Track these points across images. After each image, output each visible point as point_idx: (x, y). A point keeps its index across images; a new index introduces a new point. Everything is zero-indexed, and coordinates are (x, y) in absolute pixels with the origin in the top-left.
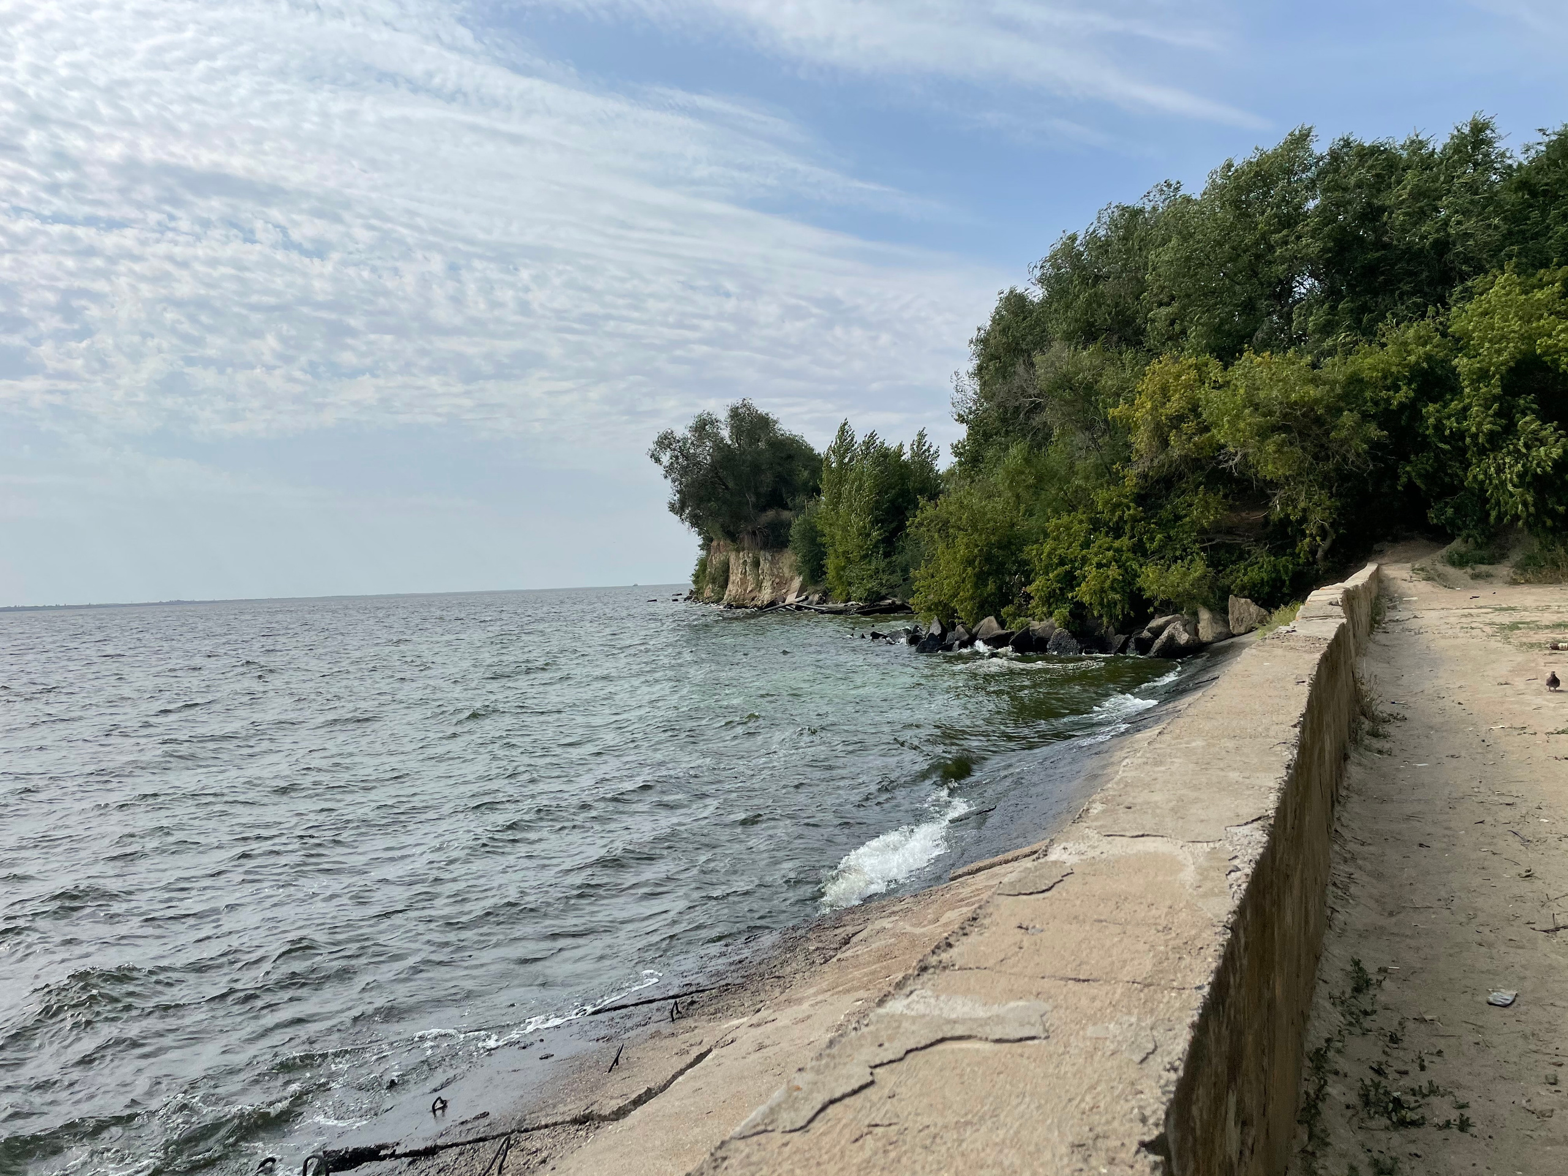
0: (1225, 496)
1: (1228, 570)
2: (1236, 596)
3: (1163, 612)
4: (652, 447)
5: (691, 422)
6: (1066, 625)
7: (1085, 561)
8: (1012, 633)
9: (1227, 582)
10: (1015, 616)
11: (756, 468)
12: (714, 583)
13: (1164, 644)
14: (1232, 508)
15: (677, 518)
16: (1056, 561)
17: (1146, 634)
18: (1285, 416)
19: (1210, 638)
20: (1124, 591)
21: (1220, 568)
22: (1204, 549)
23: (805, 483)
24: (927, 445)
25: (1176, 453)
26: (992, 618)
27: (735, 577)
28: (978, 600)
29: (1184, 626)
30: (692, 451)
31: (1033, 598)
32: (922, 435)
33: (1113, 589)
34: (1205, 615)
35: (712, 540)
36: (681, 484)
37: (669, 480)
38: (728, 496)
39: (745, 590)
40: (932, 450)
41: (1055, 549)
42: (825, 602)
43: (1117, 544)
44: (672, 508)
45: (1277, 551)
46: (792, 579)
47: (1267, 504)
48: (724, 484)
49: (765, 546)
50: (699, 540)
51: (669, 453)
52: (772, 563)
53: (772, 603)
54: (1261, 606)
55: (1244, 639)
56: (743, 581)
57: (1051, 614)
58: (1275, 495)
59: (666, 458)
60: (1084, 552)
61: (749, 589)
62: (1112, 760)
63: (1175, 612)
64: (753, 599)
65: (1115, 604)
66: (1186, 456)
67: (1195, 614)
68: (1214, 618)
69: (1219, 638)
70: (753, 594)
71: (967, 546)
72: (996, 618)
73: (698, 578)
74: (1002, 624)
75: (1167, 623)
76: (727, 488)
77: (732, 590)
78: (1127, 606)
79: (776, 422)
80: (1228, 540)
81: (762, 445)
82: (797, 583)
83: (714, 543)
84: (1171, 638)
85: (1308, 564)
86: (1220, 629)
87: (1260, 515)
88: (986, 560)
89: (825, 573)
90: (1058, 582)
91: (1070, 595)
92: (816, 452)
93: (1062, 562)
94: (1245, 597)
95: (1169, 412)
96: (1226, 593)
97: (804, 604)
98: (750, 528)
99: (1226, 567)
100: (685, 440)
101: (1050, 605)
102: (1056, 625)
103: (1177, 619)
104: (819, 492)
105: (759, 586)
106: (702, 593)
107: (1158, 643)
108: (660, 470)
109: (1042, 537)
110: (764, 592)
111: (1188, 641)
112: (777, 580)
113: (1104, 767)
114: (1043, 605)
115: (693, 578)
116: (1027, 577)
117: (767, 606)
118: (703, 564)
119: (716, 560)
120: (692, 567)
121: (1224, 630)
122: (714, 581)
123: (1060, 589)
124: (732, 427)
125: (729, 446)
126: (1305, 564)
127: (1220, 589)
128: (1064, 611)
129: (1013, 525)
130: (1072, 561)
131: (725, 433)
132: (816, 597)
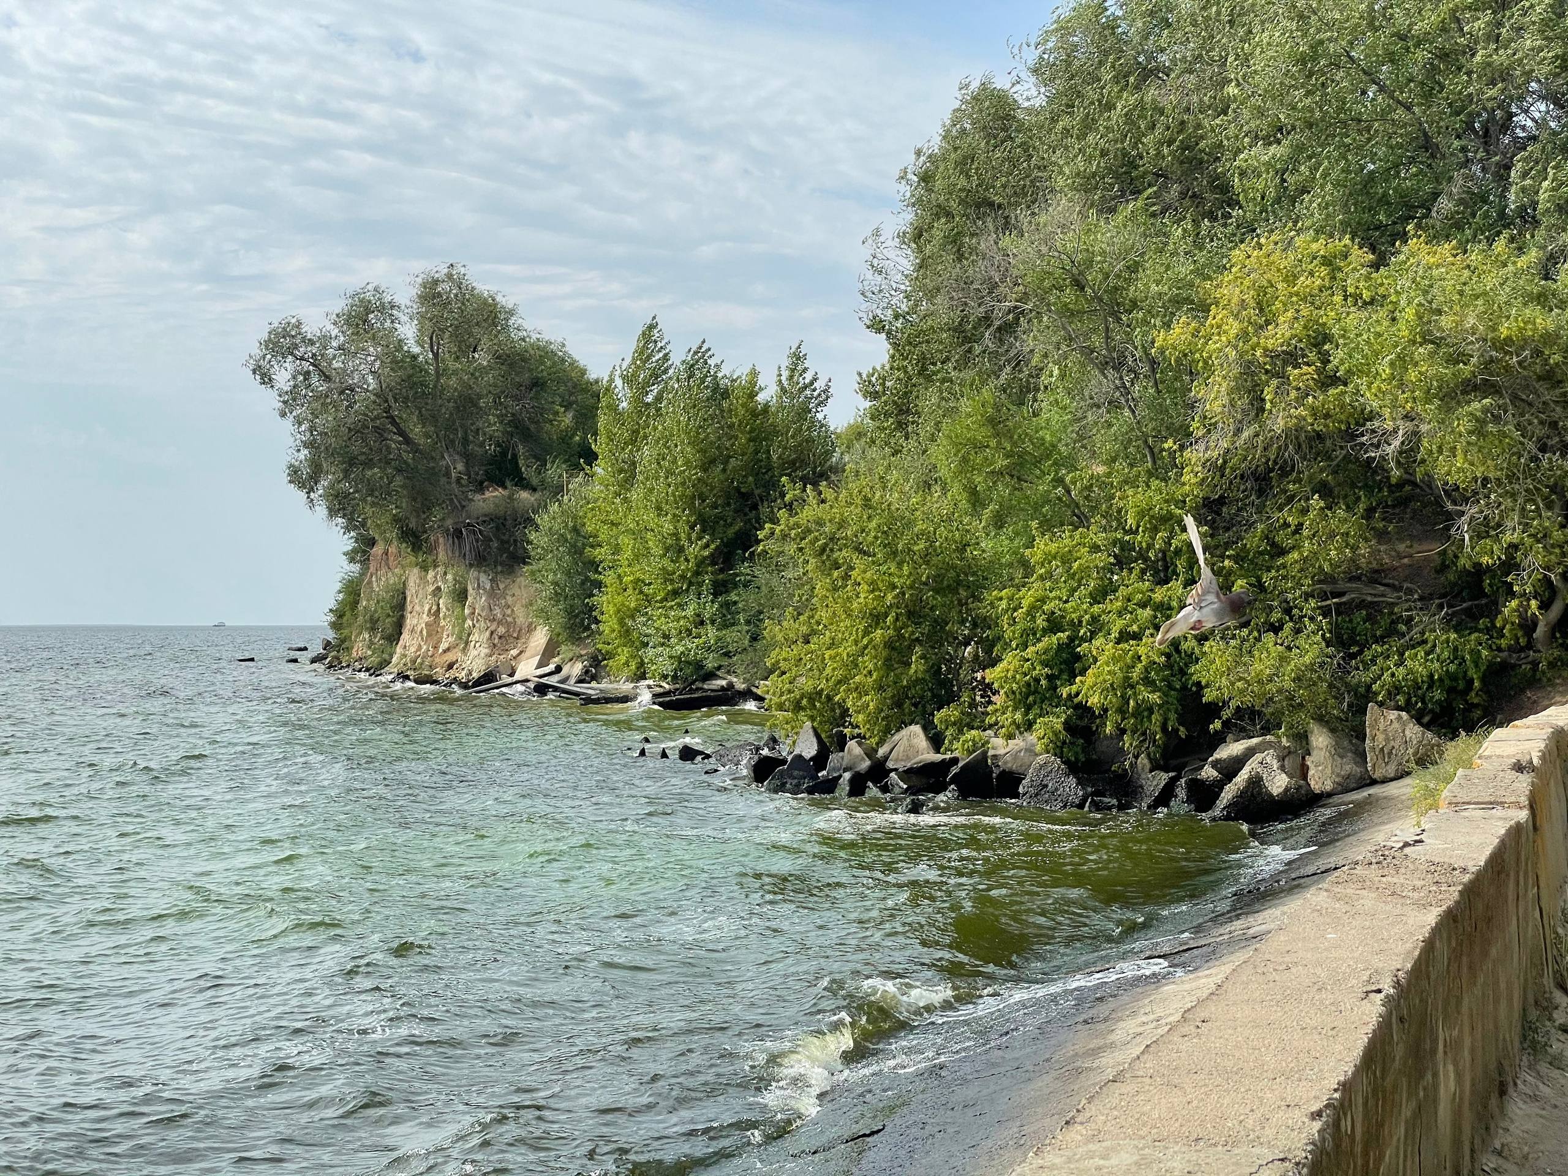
0: (1369, 512)
1: (1368, 655)
2: (1381, 704)
3: (1243, 729)
4: (257, 352)
5: (340, 305)
6: (1058, 748)
7: (1097, 626)
8: (955, 761)
9: (1365, 677)
10: (962, 726)
11: (467, 403)
12: (373, 629)
13: (1242, 794)
14: (1382, 536)
15: (302, 495)
16: (1041, 622)
17: (1208, 773)
18: (1488, 364)
19: (1328, 786)
20: (1170, 687)
21: (1354, 649)
22: (1326, 611)
23: (565, 439)
24: (808, 377)
25: (1278, 423)
26: (916, 729)
27: (416, 619)
28: (889, 692)
29: (1281, 759)
30: (336, 364)
31: (995, 693)
32: (797, 357)
33: (1147, 681)
34: (1320, 740)
35: (372, 543)
36: (311, 429)
37: (290, 418)
38: (409, 457)
39: (436, 647)
40: (819, 385)
41: (1043, 600)
42: (594, 678)
43: (1159, 595)
44: (295, 476)
45: (1460, 623)
46: (531, 629)
47: (1447, 528)
48: (401, 433)
49: (480, 560)
50: (346, 542)
51: (290, 364)
52: (492, 594)
53: (488, 677)
54: (1427, 726)
55: (1392, 789)
56: (433, 631)
57: (1029, 726)
58: (1463, 513)
59: (284, 375)
60: (1096, 609)
61: (443, 646)
62: (1112, 1037)
63: (1266, 730)
64: (450, 666)
65: (1151, 711)
66: (1299, 429)
67: (1302, 738)
68: (1337, 745)
69: (1346, 786)
70: (450, 657)
71: (874, 587)
72: (925, 729)
73: (342, 616)
74: (936, 741)
75: (1250, 753)
76: (407, 441)
77: (410, 644)
78: (1173, 716)
79: (511, 313)
80: (1368, 593)
81: (482, 358)
82: (540, 638)
83: (378, 550)
84: (1256, 782)
85: (1516, 649)
86: (1349, 767)
87: (1433, 549)
88: (910, 614)
89: (597, 622)
90: (1045, 664)
91: (1065, 692)
92: (592, 375)
93: (1054, 625)
94: (1399, 708)
95: (1270, 344)
96: (1362, 698)
97: (553, 680)
98: (449, 523)
99: (1363, 646)
100: (325, 339)
101: (1028, 708)
102: (1038, 748)
103: (1267, 746)
104: (591, 457)
105: (464, 641)
106: (348, 649)
107: (1229, 793)
108: (271, 400)
109: (1019, 574)
110: (473, 653)
111: (1287, 790)
112: (502, 630)
113: (1095, 1053)
114: (1016, 709)
115: (331, 618)
116: (989, 651)
117: (478, 683)
118: (352, 591)
119: (380, 583)
120: (330, 596)
121: (1358, 770)
122: (373, 625)
123: (1048, 676)
124: (422, 317)
125: (415, 357)
126: (1510, 648)
127: (1352, 689)
128: (1056, 721)
129: (963, 547)
130: (1076, 625)
131: (408, 332)
132: (576, 669)
